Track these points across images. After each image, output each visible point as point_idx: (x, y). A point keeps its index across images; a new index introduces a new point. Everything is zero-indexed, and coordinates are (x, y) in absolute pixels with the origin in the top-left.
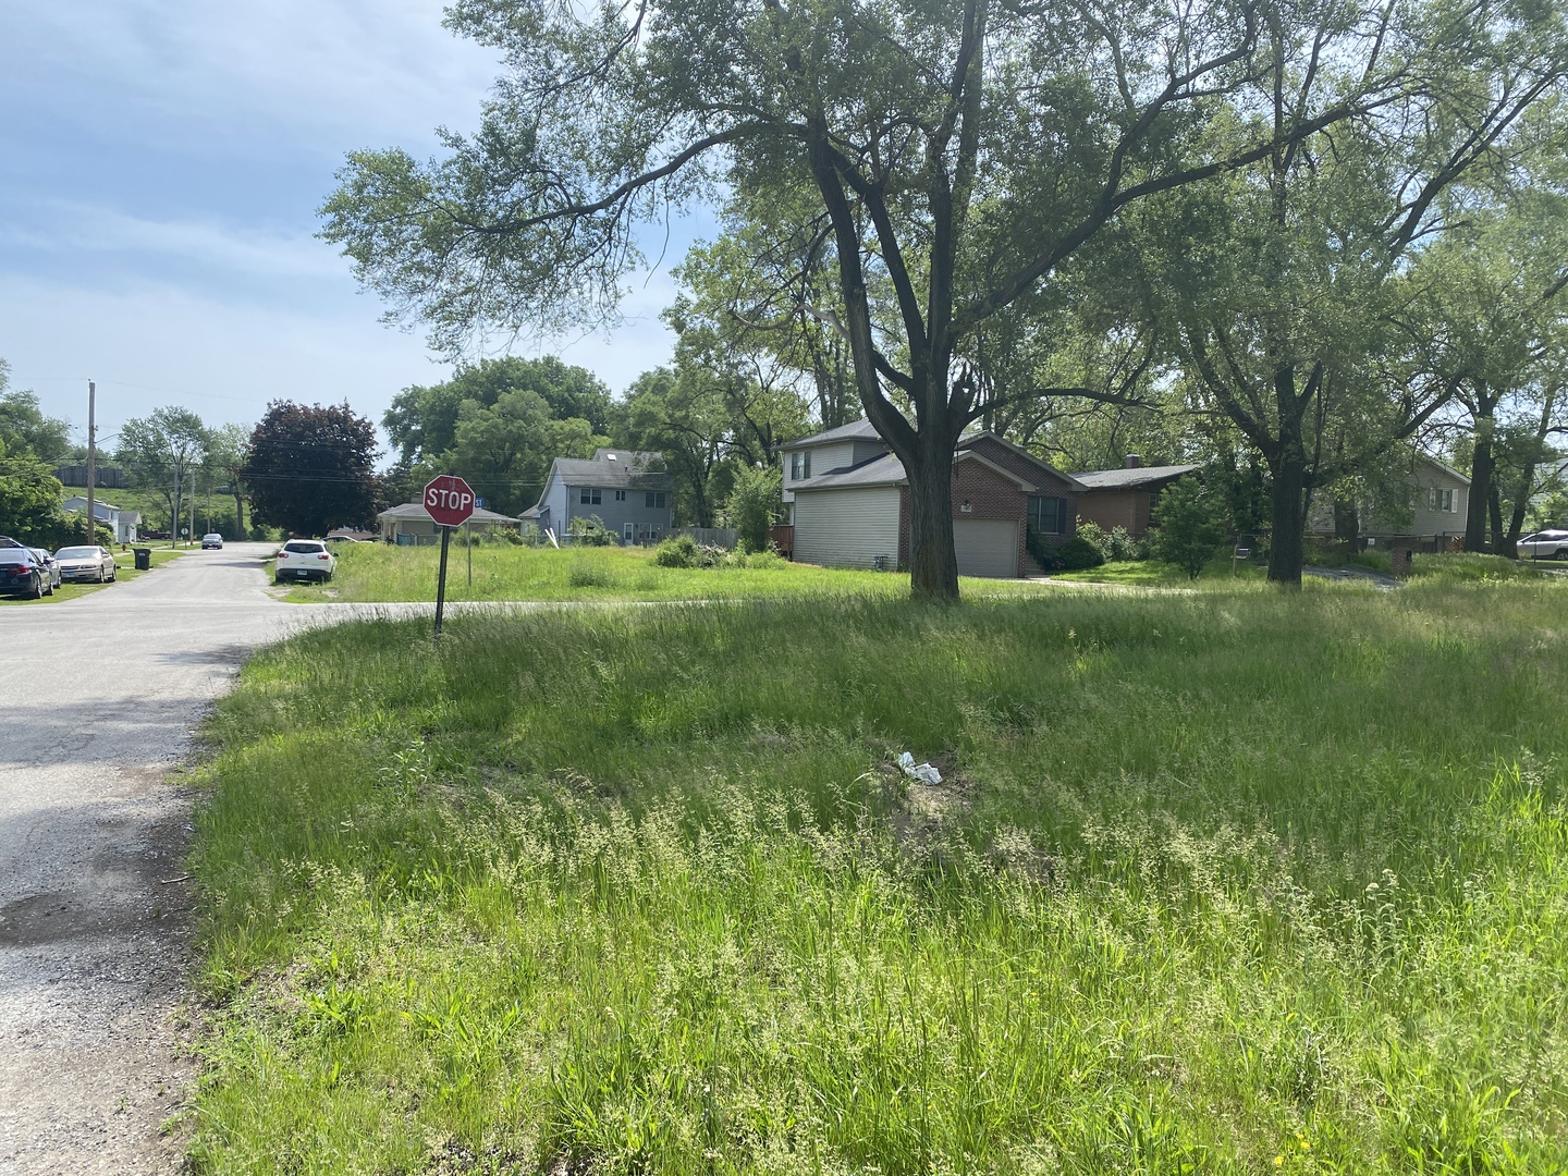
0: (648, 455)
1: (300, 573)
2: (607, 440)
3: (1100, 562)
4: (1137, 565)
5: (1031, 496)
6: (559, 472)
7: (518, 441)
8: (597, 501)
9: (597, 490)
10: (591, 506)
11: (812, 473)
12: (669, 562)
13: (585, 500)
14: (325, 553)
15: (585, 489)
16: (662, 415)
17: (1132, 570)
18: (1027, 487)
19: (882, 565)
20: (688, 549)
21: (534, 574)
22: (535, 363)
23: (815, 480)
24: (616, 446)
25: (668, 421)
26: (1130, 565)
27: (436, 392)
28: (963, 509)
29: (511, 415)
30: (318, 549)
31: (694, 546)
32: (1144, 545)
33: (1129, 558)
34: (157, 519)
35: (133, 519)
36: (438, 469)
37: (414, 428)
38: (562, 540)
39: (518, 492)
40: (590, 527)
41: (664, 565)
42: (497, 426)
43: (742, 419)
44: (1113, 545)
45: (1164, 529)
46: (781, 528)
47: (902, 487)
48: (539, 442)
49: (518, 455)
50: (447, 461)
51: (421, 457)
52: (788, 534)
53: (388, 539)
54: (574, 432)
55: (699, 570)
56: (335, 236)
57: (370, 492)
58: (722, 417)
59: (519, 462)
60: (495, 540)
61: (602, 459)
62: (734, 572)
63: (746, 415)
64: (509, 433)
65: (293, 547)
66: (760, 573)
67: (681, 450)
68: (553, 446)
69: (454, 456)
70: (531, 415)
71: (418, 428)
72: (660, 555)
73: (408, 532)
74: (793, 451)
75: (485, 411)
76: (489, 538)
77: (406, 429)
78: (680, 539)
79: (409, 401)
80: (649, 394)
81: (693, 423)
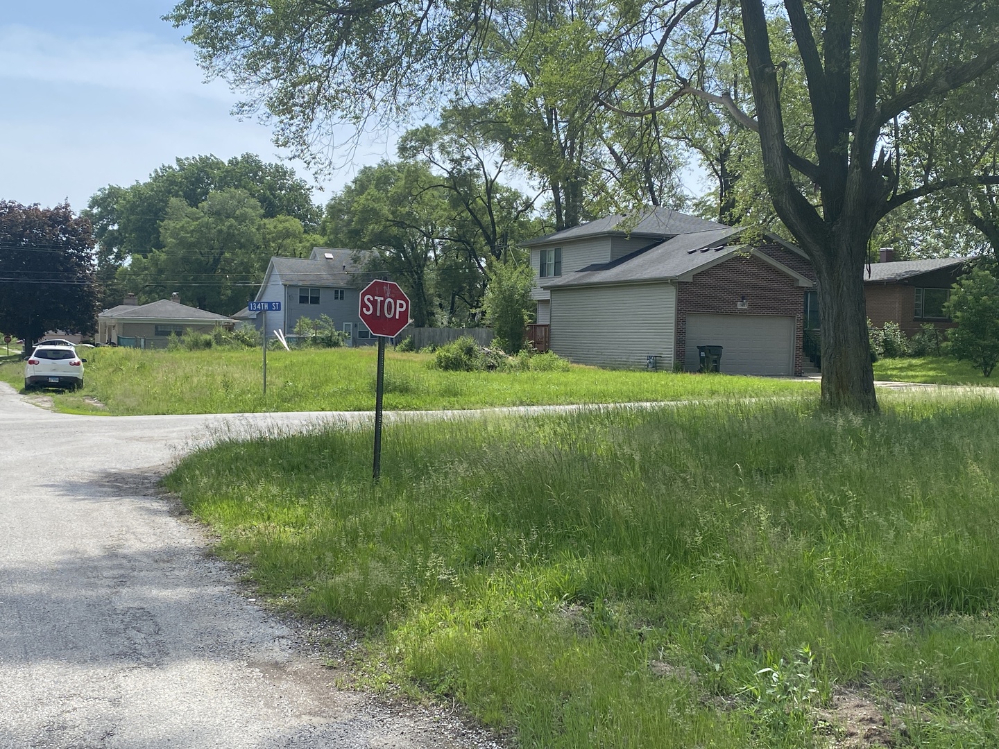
0: (367, 253)
1: (52, 380)
2: (318, 239)
4: (914, 361)
5: (806, 292)
6: (276, 271)
7: (229, 240)
8: (315, 300)
9: (316, 289)
10: (309, 306)
11: (563, 270)
12: (451, 364)
13: (303, 300)
14: (77, 360)
15: (303, 289)
16: (385, 210)
17: (911, 367)
18: (804, 282)
19: (655, 364)
20: (469, 351)
21: (327, 380)
23: (567, 278)
24: (331, 245)
25: (391, 217)
26: (906, 362)
27: (136, 191)
28: (739, 305)
29: (219, 214)
30: (68, 355)
31: (476, 348)
32: (919, 342)
33: (903, 355)
36: (145, 269)
37: (110, 228)
38: (288, 340)
39: (229, 292)
40: (316, 327)
41: (446, 368)
42: (207, 226)
43: (466, 214)
44: (885, 341)
45: (956, 325)
46: (535, 326)
47: (678, 283)
48: (250, 241)
49: (227, 255)
50: (155, 262)
51: (119, 257)
52: (540, 333)
53: (110, 343)
54: (287, 230)
55: (484, 374)
56: (184, 18)
57: (91, 294)
58: (446, 214)
59: (228, 261)
60: (226, 342)
61: (318, 258)
62: (526, 375)
63: (470, 211)
64: (220, 231)
65: (42, 354)
66: (554, 375)
67: (400, 248)
68: (267, 246)
69: (163, 256)
70: (242, 215)
71: (116, 227)
72: (440, 358)
73: (131, 335)
74: (541, 246)
75: (195, 209)
76: (219, 341)
77: (104, 228)
78: (460, 341)
79: (107, 201)
80: (372, 190)
81: (416, 220)
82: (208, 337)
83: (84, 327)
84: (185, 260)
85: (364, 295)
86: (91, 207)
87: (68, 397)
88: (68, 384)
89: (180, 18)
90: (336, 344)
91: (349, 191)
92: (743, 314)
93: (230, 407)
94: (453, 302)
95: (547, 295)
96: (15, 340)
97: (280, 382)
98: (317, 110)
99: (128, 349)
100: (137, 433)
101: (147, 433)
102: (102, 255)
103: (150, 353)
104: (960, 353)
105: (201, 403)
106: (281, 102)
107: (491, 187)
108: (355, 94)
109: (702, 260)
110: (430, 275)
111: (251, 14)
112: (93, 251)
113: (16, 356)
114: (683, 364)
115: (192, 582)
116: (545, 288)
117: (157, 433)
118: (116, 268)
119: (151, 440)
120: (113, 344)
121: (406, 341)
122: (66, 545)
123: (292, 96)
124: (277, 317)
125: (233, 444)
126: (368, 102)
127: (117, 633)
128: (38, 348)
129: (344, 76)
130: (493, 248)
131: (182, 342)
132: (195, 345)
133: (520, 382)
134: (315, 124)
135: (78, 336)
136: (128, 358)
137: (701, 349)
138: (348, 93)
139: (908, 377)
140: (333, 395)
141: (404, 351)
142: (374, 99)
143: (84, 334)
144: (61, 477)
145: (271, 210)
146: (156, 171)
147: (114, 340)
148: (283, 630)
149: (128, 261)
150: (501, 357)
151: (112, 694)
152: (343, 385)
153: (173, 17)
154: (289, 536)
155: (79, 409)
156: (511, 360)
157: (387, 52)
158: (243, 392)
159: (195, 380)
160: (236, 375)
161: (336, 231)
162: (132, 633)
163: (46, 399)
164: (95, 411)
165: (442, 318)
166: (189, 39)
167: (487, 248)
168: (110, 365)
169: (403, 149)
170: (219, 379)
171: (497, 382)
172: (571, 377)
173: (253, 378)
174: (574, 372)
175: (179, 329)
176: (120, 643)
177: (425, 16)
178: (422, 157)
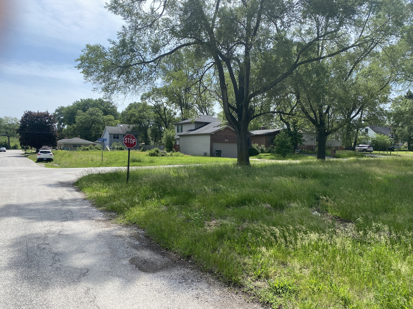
0: (132, 125)
1: (44, 159)
2: (119, 121)
3: (258, 153)
4: (268, 154)
6: (107, 130)
7: (94, 121)
8: (118, 138)
9: (118, 135)
10: (116, 139)
11: (183, 131)
12: (152, 155)
13: (114, 138)
14: (51, 153)
15: (114, 135)
16: (137, 114)
17: (267, 156)
19: (205, 155)
20: (157, 151)
21: (119, 159)
22: (96, 100)
23: (184, 133)
24: (121, 123)
25: (138, 116)
26: (266, 154)
27: (68, 108)
28: (226, 140)
29: (91, 114)
30: (49, 152)
31: (159, 151)
32: (269, 149)
33: (265, 153)
36: (71, 129)
37: (61, 118)
38: (110, 148)
39: (94, 135)
40: (118, 145)
41: (151, 156)
42: (88, 117)
43: (159, 116)
44: (261, 149)
45: (277, 145)
46: (176, 145)
47: (211, 135)
48: (100, 122)
49: (93, 125)
50: (73, 127)
51: (63, 126)
52: (177, 147)
53: (61, 149)
54: (110, 119)
55: (161, 157)
56: (80, 67)
57: (56, 136)
58: (153, 115)
59: (94, 127)
60: (93, 149)
61: (119, 126)
62: (172, 157)
63: (160, 115)
64: (91, 119)
65: (42, 152)
66: (178, 158)
67: (141, 124)
68: (104, 123)
69: (76, 126)
70: (97, 114)
71: (63, 118)
72: (150, 153)
73: (67, 147)
74: (177, 125)
75: (84, 113)
76: (91, 148)
77: (59, 118)
78: (155, 149)
79: (60, 110)
80: (133, 109)
81: (145, 117)
82: (88, 148)
83: (54, 145)
84: (81, 127)
85: (125, 138)
86: (56, 112)
87: (49, 163)
88: (49, 160)
89: (79, 67)
90: (123, 150)
91: (127, 109)
92: (226, 142)
93: (93, 166)
94: (155, 139)
95: (178, 137)
96: (33, 148)
97: (106, 159)
98: (115, 91)
99: (65, 151)
100: (68, 172)
101: (70, 172)
102: (58, 125)
103: (71, 152)
104: (278, 152)
105: (85, 165)
106: (105, 89)
107: (165, 109)
108: (125, 87)
109: (217, 129)
110: (149, 131)
111: (98, 67)
112: (56, 124)
113: (34, 152)
114: (212, 155)
115: (80, 205)
116: (178, 135)
117: (73, 172)
118: (62, 129)
119: (71, 174)
120: (62, 149)
121: (142, 149)
122: (50, 197)
123: (108, 87)
124: (107, 142)
125: (92, 174)
126: (128, 89)
127: (63, 214)
128: (41, 150)
129: (122, 83)
130: (166, 125)
131: (81, 149)
132: (84, 150)
133: (170, 159)
134: (114, 94)
135: (52, 147)
136: (65, 153)
137: (216, 151)
138: (123, 87)
139: (265, 158)
140: (121, 162)
141: (141, 151)
142: (130, 89)
143: (53, 147)
144: (48, 183)
145: (106, 113)
146: (74, 102)
147: (62, 148)
148: (101, 213)
149: (66, 127)
150: (166, 153)
151: (61, 225)
152: (123, 160)
153: (77, 67)
154: (104, 195)
155: (52, 166)
156: (168, 154)
157: (133, 77)
158: (96, 162)
159: (84, 159)
160: (95, 158)
161: (123, 120)
162: (66, 214)
163: (43, 164)
164: (57, 167)
165: (152, 143)
166: (82, 72)
167: (164, 125)
168: (61, 155)
169: (142, 99)
170: (90, 159)
171: (164, 159)
172: (183, 158)
173: (99, 158)
174: (184, 157)
175: (80, 145)
176: (63, 216)
177: (143, 69)
178: (147, 100)
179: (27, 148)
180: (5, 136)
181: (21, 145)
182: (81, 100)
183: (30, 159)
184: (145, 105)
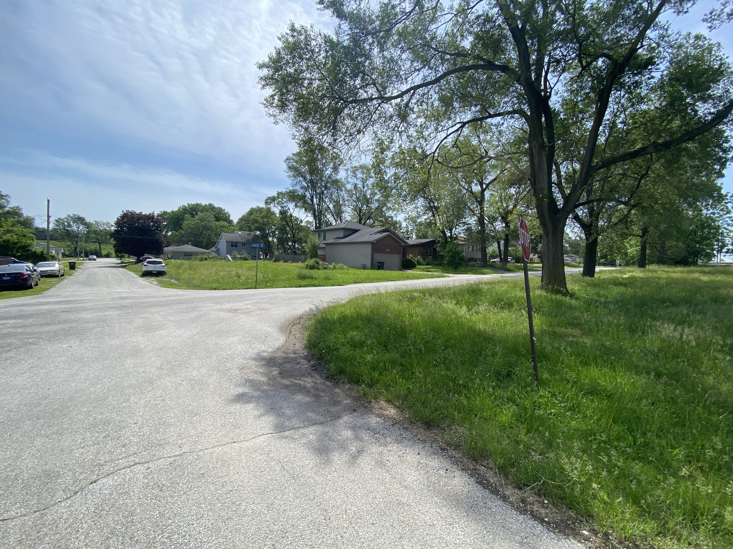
0: (253, 233)
1: (153, 272)
3: (415, 266)
6: (222, 237)
7: (206, 228)
8: (236, 246)
9: (236, 243)
10: (234, 248)
11: (326, 239)
13: (232, 246)
14: (164, 265)
15: (232, 242)
16: (260, 220)
19: (364, 267)
22: (206, 205)
23: (330, 241)
24: (240, 230)
27: (173, 212)
28: (387, 250)
29: (201, 220)
30: (160, 263)
31: (320, 262)
32: (426, 261)
34: (68, 251)
35: (60, 250)
36: (176, 236)
38: (232, 258)
39: (206, 243)
40: (239, 254)
41: (311, 269)
42: (198, 223)
44: (418, 261)
45: (449, 257)
46: (320, 255)
47: (371, 243)
48: (212, 228)
49: (204, 232)
50: (181, 234)
51: (167, 232)
52: (321, 257)
53: (171, 258)
54: (223, 225)
57: (162, 242)
59: (205, 234)
60: (212, 258)
61: (236, 234)
63: (286, 221)
64: (202, 225)
65: (149, 262)
69: (183, 232)
70: (209, 220)
72: (306, 265)
73: (175, 255)
74: (319, 232)
75: (193, 218)
76: (209, 258)
80: (255, 214)
82: (205, 257)
83: (158, 251)
84: (191, 233)
87: (160, 278)
88: (160, 274)
90: (247, 260)
92: (388, 253)
95: (324, 246)
107: (291, 216)
109: (377, 236)
114: (373, 267)
116: (322, 244)
118: (166, 235)
128: (147, 260)
132: (201, 260)
136: (182, 264)
137: (378, 263)
145: (218, 219)
147: (173, 257)
149: (170, 233)
150: (327, 265)
156: (330, 266)
161: (242, 226)
164: (180, 286)
168: (175, 266)
169: (266, 203)
175: (195, 254)
178: (272, 205)
179: (123, 257)
180: (95, 242)
181: (116, 252)
182: (188, 204)
183: (130, 270)
184: (269, 210)
